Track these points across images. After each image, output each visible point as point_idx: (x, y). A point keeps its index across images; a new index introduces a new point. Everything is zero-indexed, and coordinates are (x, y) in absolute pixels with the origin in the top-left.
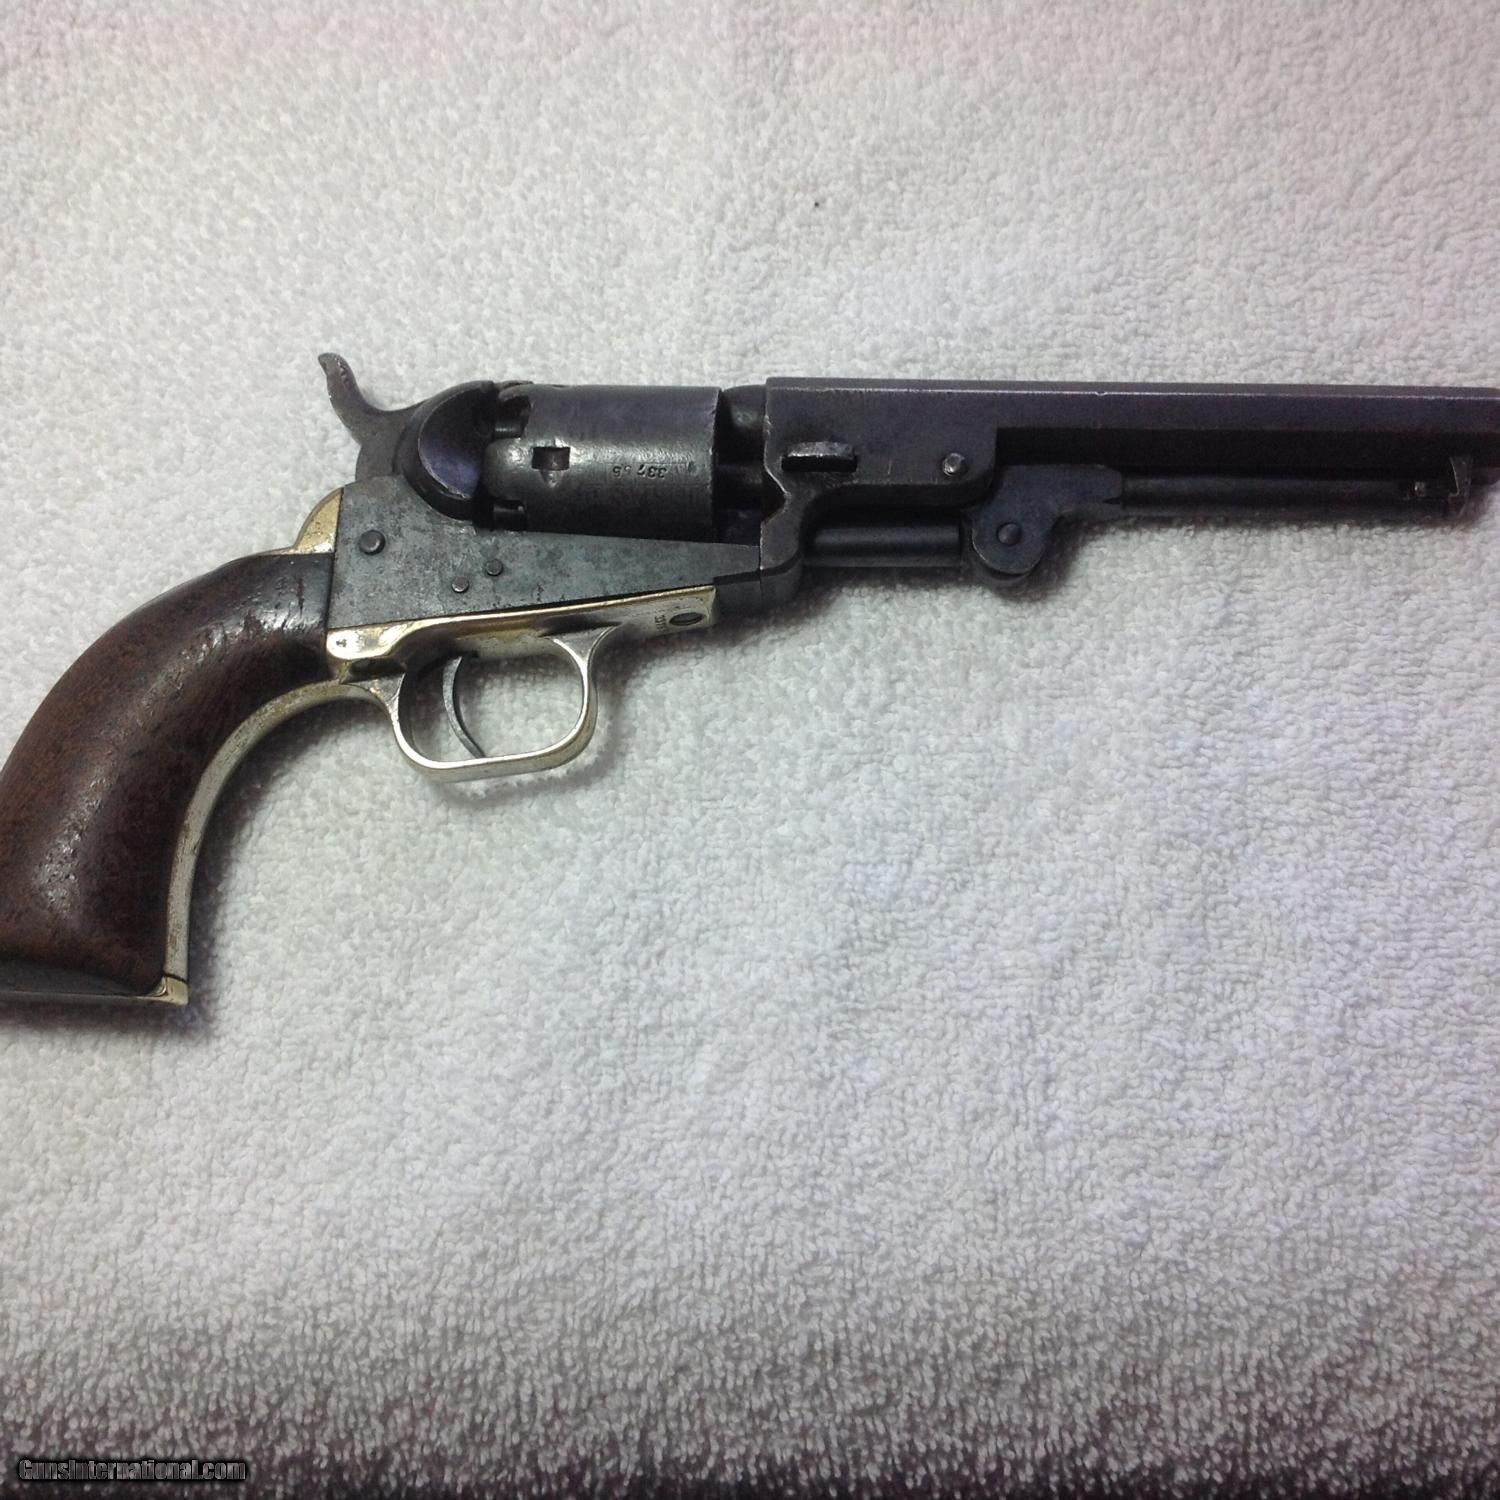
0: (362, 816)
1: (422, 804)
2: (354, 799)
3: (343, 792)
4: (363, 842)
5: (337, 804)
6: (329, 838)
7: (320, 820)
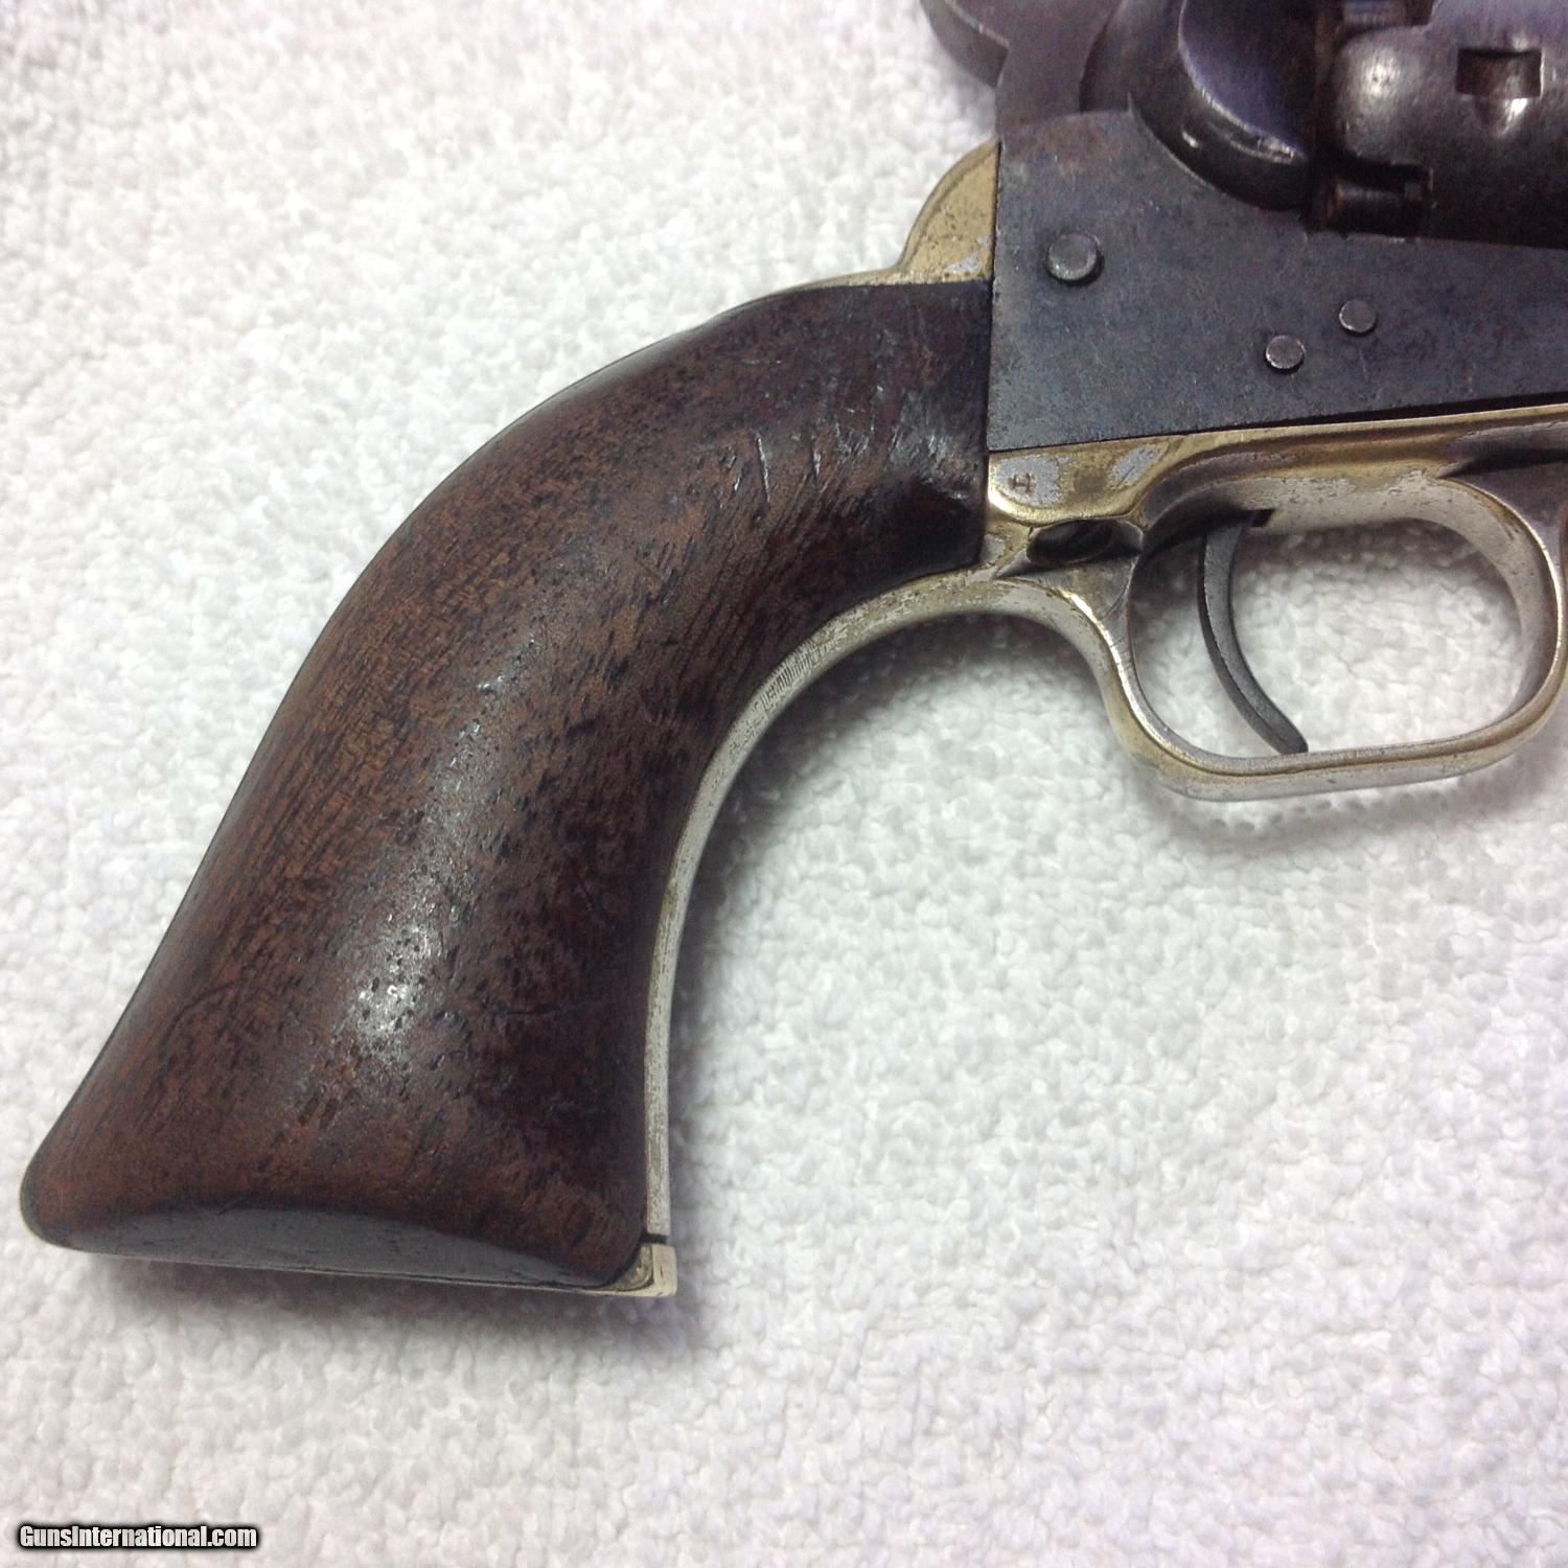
0: (996, 865)
1: (1125, 842)
2: (976, 829)
3: (949, 812)
4: (1002, 921)
5: (941, 839)
6: (926, 910)
7: (904, 870)
